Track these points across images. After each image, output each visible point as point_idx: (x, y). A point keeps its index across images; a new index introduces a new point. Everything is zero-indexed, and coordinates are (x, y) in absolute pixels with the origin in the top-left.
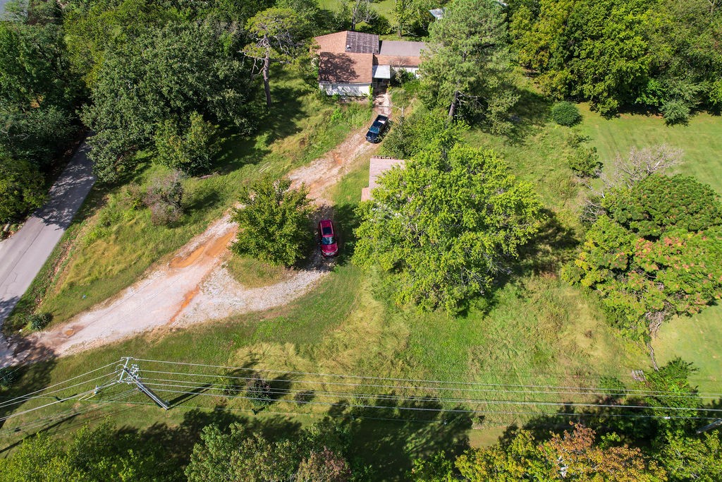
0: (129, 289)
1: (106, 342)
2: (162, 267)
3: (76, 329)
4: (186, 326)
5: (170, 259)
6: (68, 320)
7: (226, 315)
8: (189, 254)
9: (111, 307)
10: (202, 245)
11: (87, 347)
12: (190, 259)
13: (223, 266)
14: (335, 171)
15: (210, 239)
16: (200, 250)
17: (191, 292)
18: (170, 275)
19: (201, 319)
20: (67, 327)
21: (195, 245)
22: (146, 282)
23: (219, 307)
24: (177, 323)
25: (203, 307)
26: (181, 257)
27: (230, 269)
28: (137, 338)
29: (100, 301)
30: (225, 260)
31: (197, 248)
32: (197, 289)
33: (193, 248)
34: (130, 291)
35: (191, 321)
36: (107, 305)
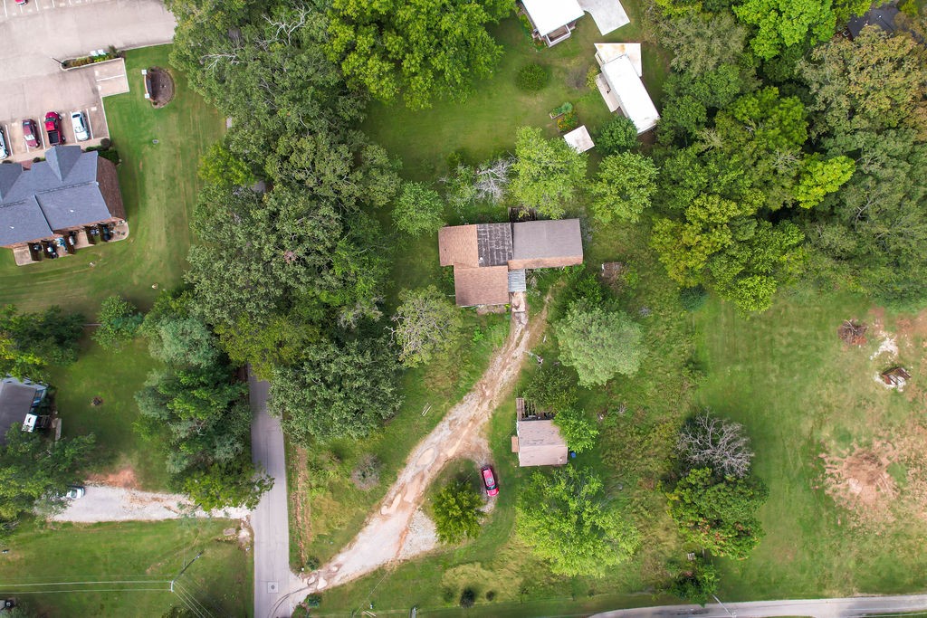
0: (360, 534)
1: (362, 573)
2: (376, 515)
3: (339, 566)
4: (408, 558)
5: (379, 507)
6: (330, 562)
8: (392, 502)
9: (356, 546)
10: (398, 492)
11: (351, 578)
13: (419, 510)
14: (485, 405)
15: (403, 486)
17: (403, 533)
18: (384, 520)
19: (417, 552)
20: (332, 566)
21: (394, 493)
22: (368, 527)
24: (402, 557)
25: (415, 542)
27: (425, 511)
28: (379, 568)
29: (343, 545)
30: (419, 504)
31: (395, 496)
32: (407, 530)
33: (392, 496)
34: (361, 537)
35: (411, 554)
36: (350, 546)
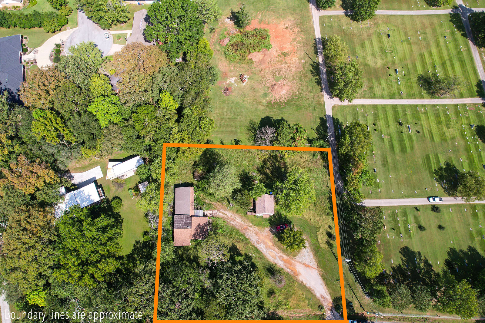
0: (307, 286)
1: (324, 285)
2: (298, 278)
3: (322, 296)
4: (316, 264)
5: (295, 277)
7: (311, 253)
8: (292, 271)
9: (313, 289)
10: (288, 268)
11: (327, 290)
12: (294, 270)
13: (295, 258)
14: (250, 228)
15: (285, 265)
16: (290, 268)
17: (305, 266)
18: (300, 274)
19: (313, 260)
20: (322, 299)
22: (304, 282)
23: (309, 256)
24: (316, 267)
25: (309, 261)
26: (293, 273)
27: (296, 256)
29: (312, 294)
30: (293, 258)
32: (304, 264)
33: (289, 270)
35: (315, 263)
36: (313, 290)
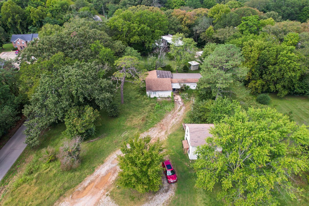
2: (67, 199)
5: (72, 193)
8: (85, 189)
10: (92, 182)
12: (85, 192)
13: (107, 195)
14: (163, 133)
15: (97, 178)
16: (91, 185)
18: (73, 204)
21: (88, 182)
26: (79, 191)
27: (112, 196)
30: (108, 191)
31: (89, 184)
33: (87, 184)
